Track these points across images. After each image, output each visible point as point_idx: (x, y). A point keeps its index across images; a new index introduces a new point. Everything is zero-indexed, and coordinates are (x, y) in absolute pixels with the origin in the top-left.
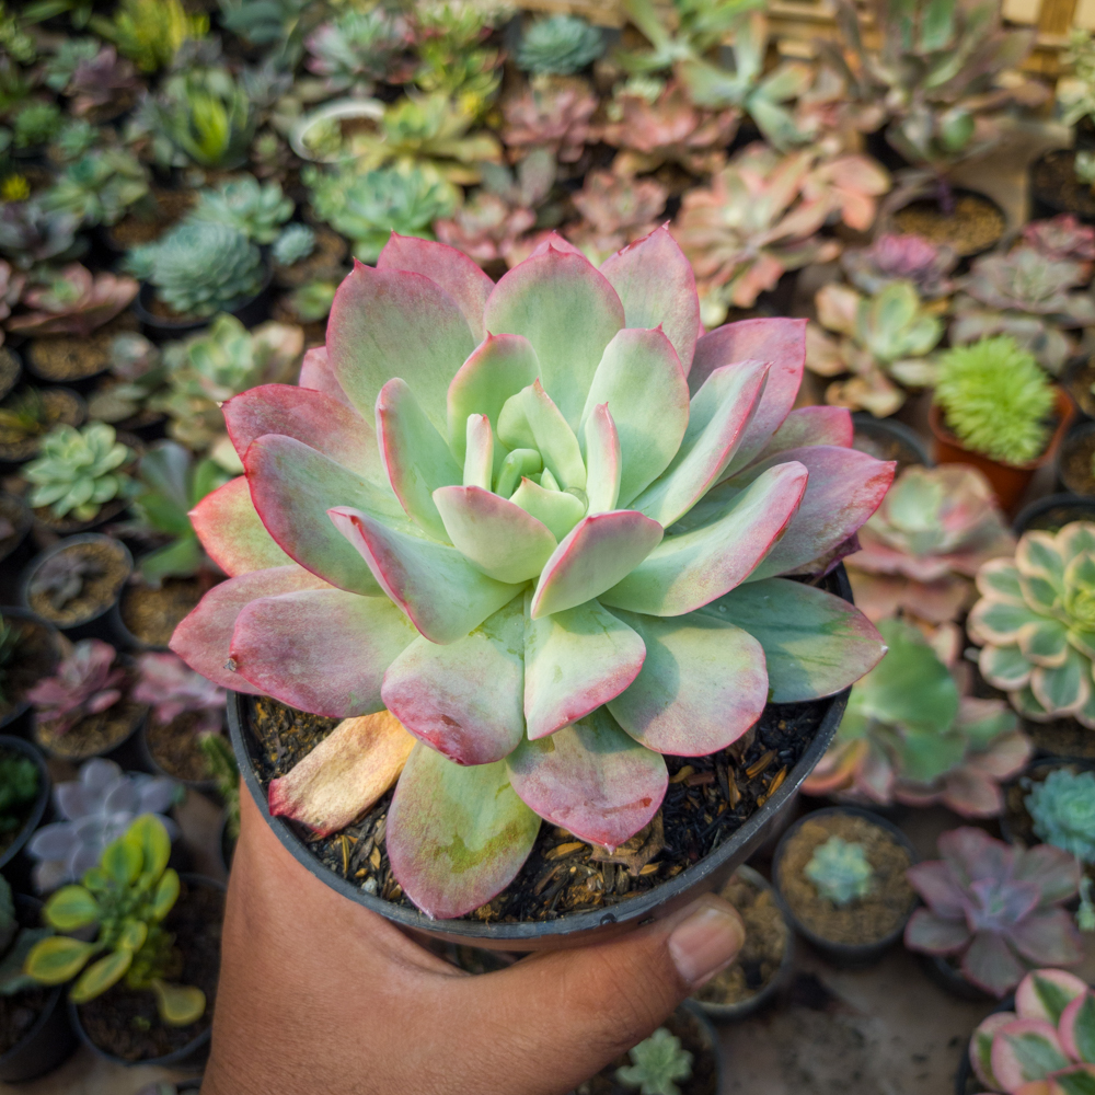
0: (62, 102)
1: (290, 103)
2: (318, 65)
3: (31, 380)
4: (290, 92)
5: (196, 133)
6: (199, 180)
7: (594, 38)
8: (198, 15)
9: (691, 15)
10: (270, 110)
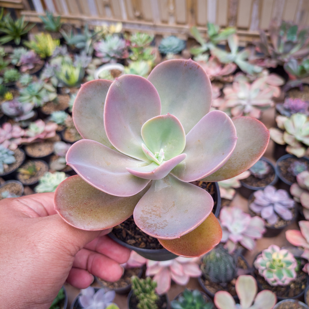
0: (17, 68)
1: (92, 66)
2: (99, 55)
3: (28, 158)
4: (91, 63)
5: (68, 77)
6: (68, 91)
7: (182, 43)
8: (56, 39)
9: (215, 35)
10: (86, 68)
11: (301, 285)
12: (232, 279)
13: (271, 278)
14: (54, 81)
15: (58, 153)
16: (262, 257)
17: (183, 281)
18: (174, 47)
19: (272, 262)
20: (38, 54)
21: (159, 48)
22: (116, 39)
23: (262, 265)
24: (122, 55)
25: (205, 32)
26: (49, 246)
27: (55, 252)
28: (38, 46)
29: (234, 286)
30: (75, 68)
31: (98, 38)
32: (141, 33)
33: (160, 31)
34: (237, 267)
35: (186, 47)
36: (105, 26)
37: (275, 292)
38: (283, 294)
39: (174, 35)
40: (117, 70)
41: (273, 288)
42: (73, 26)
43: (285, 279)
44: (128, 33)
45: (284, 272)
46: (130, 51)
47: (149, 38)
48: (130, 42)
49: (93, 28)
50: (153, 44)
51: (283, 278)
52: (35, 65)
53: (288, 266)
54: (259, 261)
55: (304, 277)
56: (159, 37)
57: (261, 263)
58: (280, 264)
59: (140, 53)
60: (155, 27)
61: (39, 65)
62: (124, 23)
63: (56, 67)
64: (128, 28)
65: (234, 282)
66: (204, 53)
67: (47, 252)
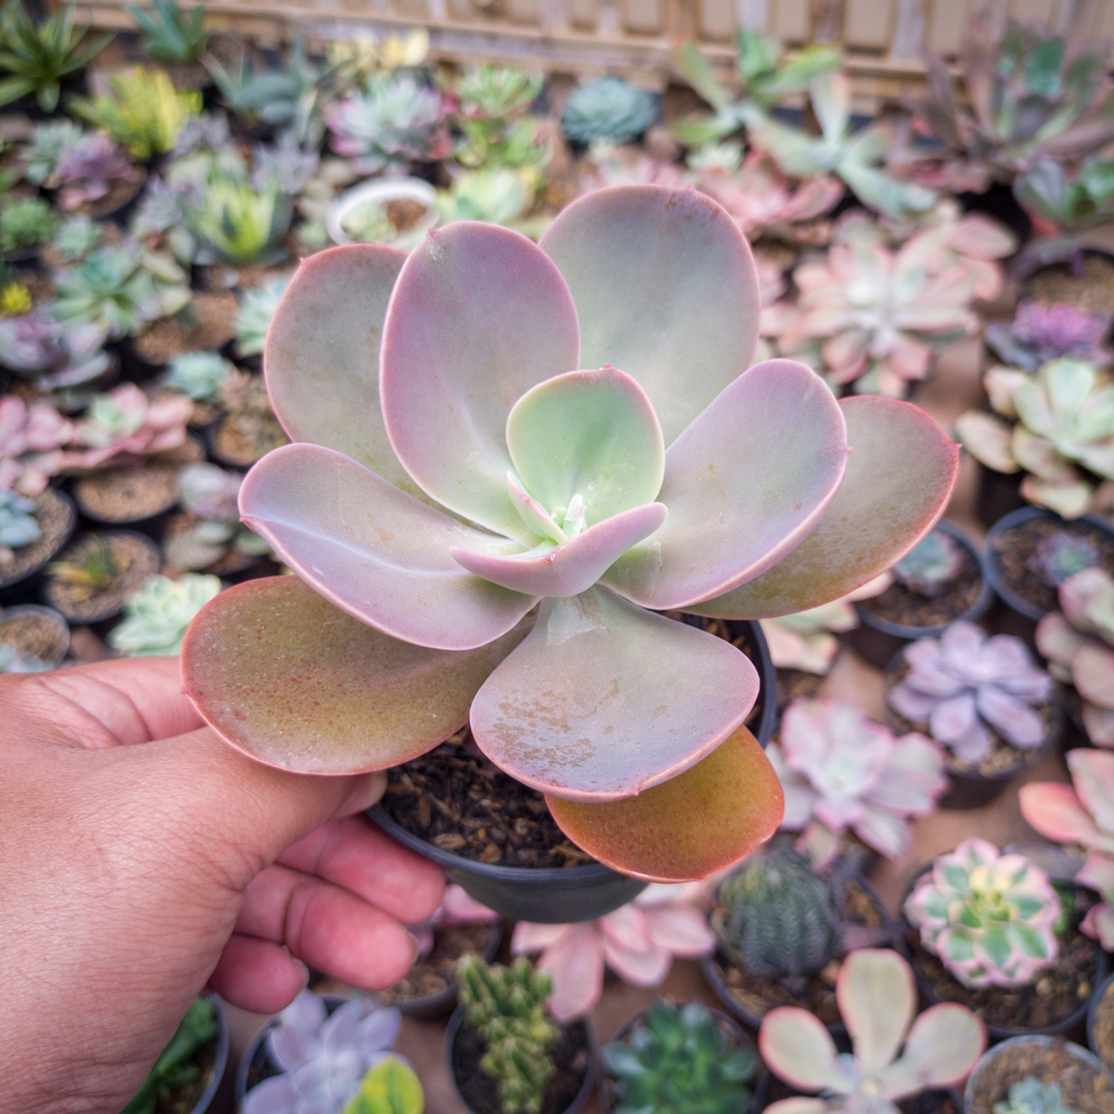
0: (48, 195)
1: (320, 187)
2: (344, 147)
3: (87, 526)
4: (317, 175)
5: (229, 228)
6: (231, 278)
7: (646, 102)
8: (190, 91)
9: (765, 75)
10: (299, 196)
11: (1076, 984)
12: (825, 965)
13: (967, 958)
14: (182, 243)
15: (194, 505)
16: (932, 882)
17: (647, 972)
18: (616, 119)
19: (968, 903)
20: (122, 145)
21: (563, 121)
22: (407, 89)
23: (934, 912)
24: (428, 147)
25: (729, 64)
26: (150, 852)
27: (171, 874)
28: (122, 114)
29: (832, 988)
30: (256, 193)
31: (340, 85)
32: (495, 66)
33: (565, 61)
34: (841, 918)
35: (660, 119)
36: (365, 40)
37: (980, 1011)
38: (1011, 1015)
39: (617, 75)
40: (410, 202)
41: (974, 997)
42: (251, 43)
43: (1018, 963)
44: (450, 66)
45: (1014, 939)
46: (456, 133)
47: (526, 84)
48: (456, 102)
49: (324, 49)
50: (540, 105)
51: (1010, 961)
52: (113, 183)
53: (1026, 918)
54: (923, 897)
55: (1085, 954)
56: (562, 80)
57: (930, 904)
58: (997, 909)
59: (493, 140)
60: (547, 43)
61: (127, 184)
62: (434, 32)
63: (187, 192)
64: (449, 47)
65: (831, 972)
66: (725, 139)
67: (144, 877)
